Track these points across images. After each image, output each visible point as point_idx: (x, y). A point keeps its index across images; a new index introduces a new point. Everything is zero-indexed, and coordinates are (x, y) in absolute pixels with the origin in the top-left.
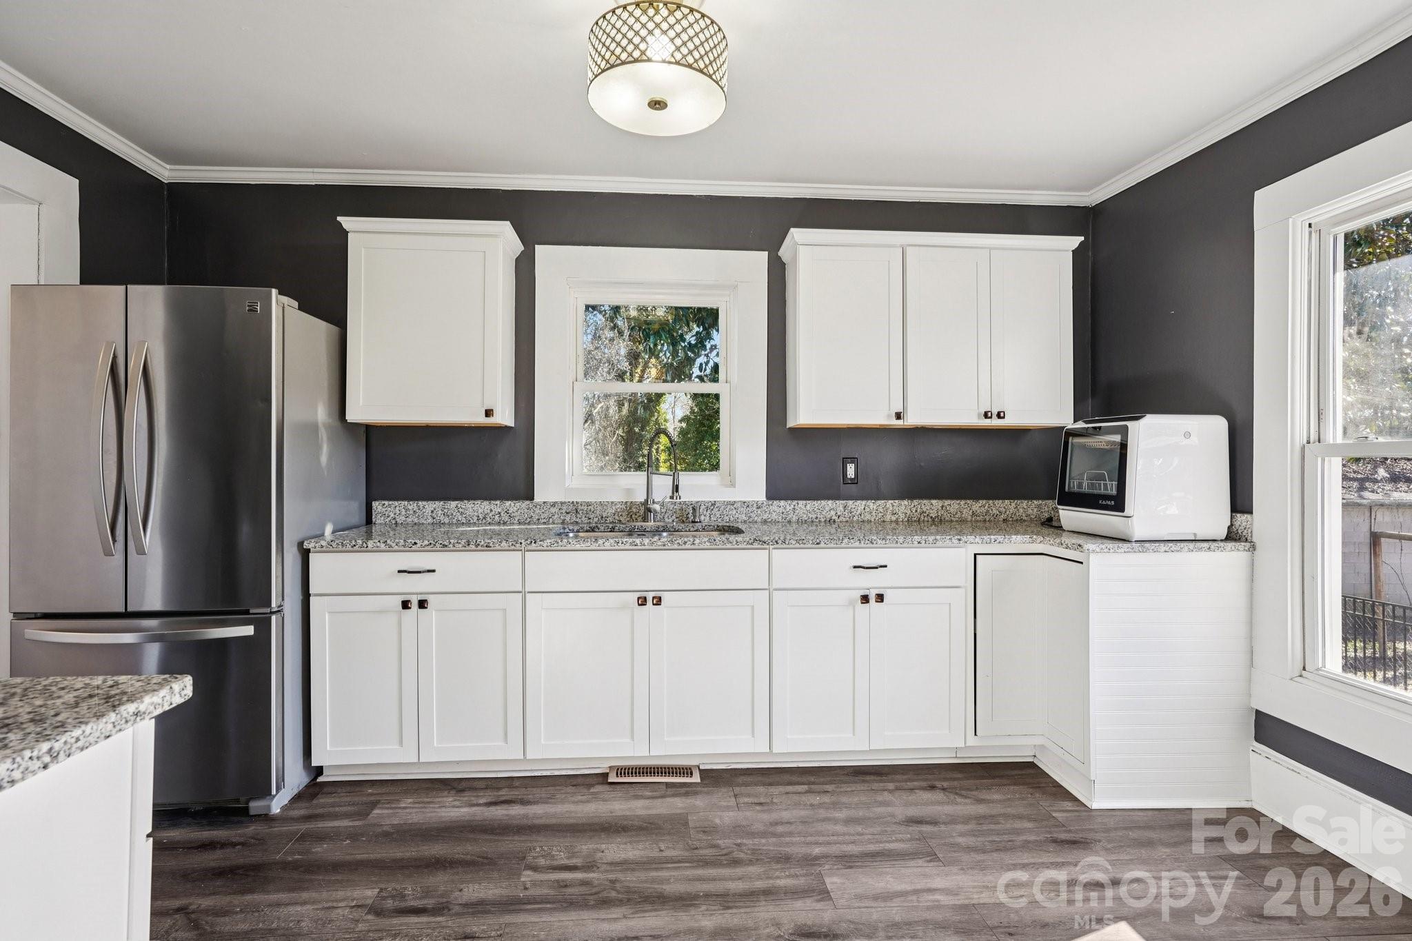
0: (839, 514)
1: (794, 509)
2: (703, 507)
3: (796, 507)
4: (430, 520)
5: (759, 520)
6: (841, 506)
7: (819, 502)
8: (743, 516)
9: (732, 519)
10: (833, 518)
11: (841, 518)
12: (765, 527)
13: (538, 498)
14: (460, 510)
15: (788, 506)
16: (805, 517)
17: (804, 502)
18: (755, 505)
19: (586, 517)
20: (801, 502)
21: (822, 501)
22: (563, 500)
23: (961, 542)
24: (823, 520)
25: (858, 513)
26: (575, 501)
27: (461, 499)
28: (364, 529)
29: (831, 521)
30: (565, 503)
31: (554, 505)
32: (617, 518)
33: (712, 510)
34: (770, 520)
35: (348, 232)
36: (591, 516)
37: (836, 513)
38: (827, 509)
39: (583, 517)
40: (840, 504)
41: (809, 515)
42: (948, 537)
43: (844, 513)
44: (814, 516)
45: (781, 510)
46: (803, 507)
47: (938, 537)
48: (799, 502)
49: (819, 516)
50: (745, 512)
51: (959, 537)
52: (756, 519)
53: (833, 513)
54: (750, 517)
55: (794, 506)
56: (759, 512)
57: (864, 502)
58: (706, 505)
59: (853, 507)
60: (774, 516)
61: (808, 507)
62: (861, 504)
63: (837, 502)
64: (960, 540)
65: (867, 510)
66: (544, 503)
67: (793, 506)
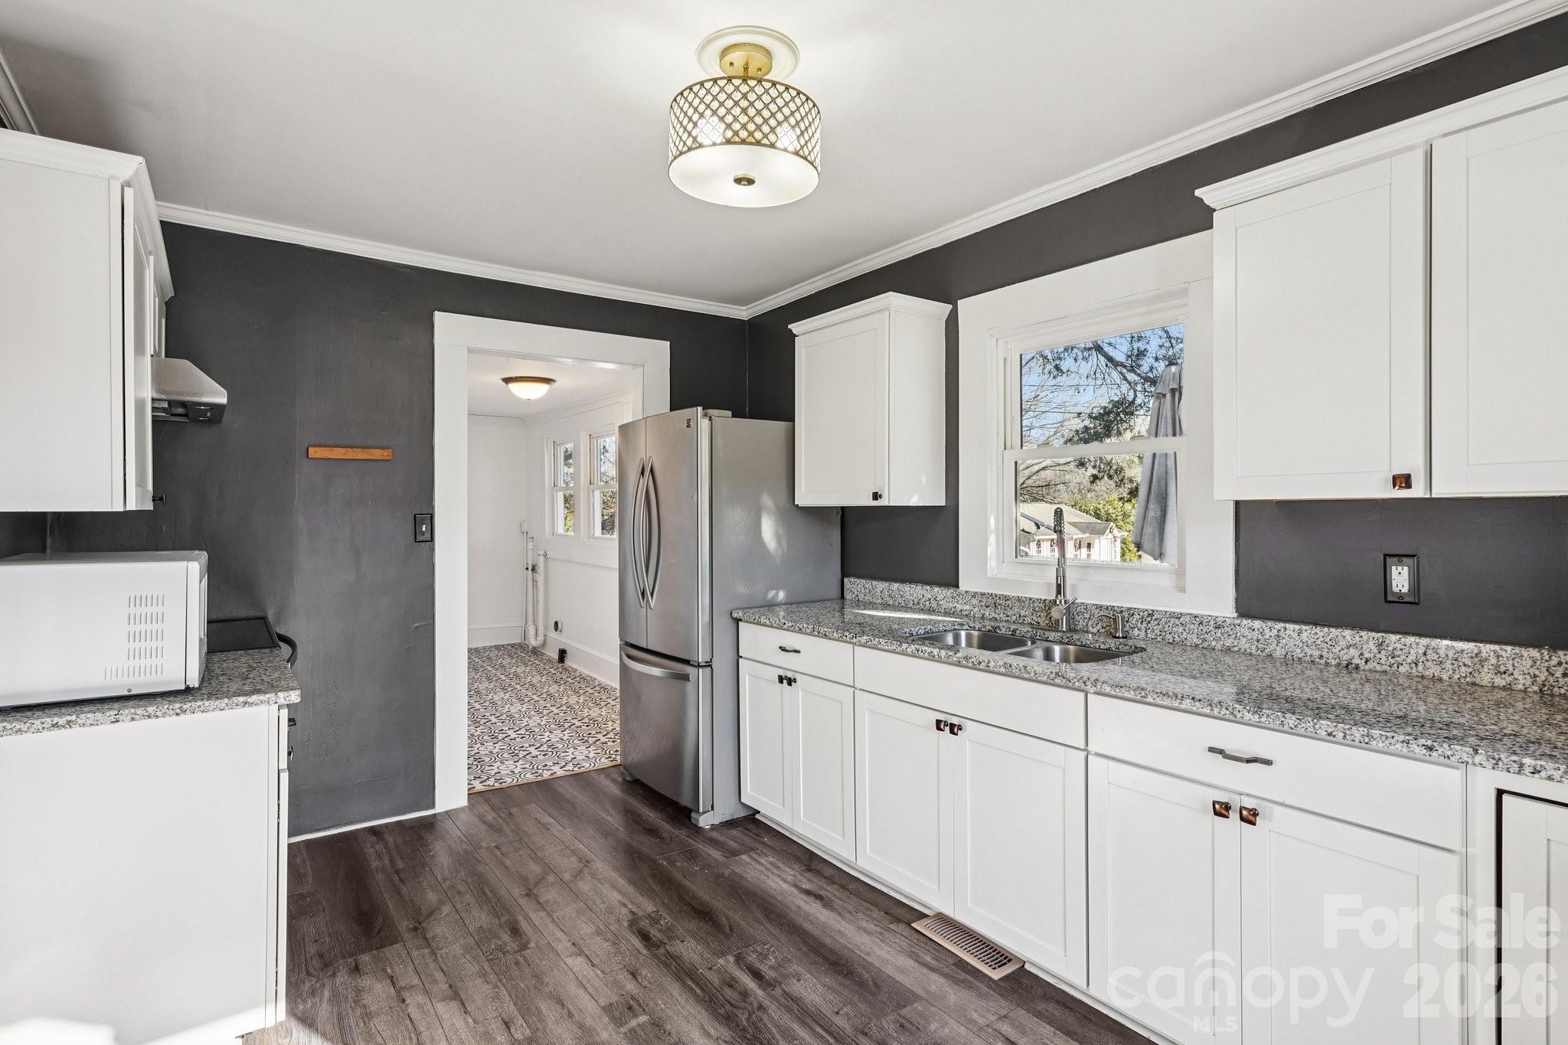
0: (1367, 655)
1: (1278, 636)
2: (1136, 617)
3: (1282, 633)
4: (880, 601)
5: (1219, 646)
6: (1371, 643)
7: (1326, 630)
8: (1194, 637)
9: (1177, 639)
10: (1356, 661)
11: (1371, 665)
12: (1228, 659)
13: (963, 587)
14: (901, 593)
15: (1267, 631)
16: (1298, 653)
17: (1297, 627)
18: (1212, 622)
19: (1004, 613)
20: (1290, 626)
21: (1332, 630)
22: (983, 591)
23: (1434, 754)
24: (1334, 662)
25: (1409, 660)
26: (994, 592)
27: (903, 581)
28: (840, 601)
29: (1349, 667)
30: (984, 594)
31: (975, 595)
32: (1035, 618)
33: (1149, 622)
34: (1236, 649)
35: (795, 336)
36: (1009, 614)
37: (1362, 654)
38: (1343, 643)
39: (1002, 614)
40: (1369, 640)
41: (1307, 650)
42: (1402, 738)
43: (1378, 656)
44: (1317, 653)
45: (1255, 635)
46: (1295, 635)
47: (1376, 732)
48: (1287, 625)
49: (1325, 654)
50: (1196, 631)
51: (1429, 743)
52: (1214, 643)
53: (1353, 652)
54: (1205, 640)
55: (1279, 631)
56: (1219, 634)
57: (1424, 641)
58: (1141, 613)
59: (1399, 646)
60: (1243, 644)
61: (1304, 636)
62: (1417, 645)
63: (1363, 633)
64: (1430, 749)
65: (1431, 655)
66: (966, 592)
67: (1275, 631)
